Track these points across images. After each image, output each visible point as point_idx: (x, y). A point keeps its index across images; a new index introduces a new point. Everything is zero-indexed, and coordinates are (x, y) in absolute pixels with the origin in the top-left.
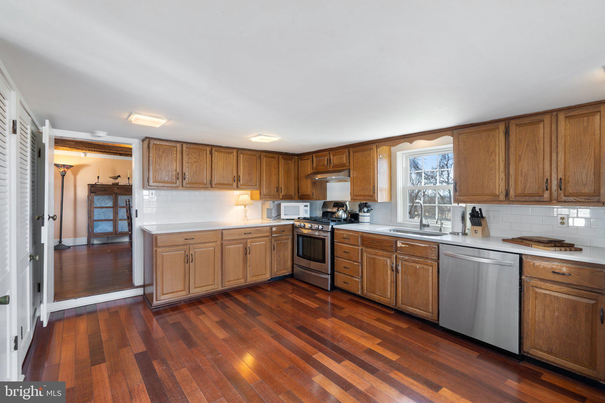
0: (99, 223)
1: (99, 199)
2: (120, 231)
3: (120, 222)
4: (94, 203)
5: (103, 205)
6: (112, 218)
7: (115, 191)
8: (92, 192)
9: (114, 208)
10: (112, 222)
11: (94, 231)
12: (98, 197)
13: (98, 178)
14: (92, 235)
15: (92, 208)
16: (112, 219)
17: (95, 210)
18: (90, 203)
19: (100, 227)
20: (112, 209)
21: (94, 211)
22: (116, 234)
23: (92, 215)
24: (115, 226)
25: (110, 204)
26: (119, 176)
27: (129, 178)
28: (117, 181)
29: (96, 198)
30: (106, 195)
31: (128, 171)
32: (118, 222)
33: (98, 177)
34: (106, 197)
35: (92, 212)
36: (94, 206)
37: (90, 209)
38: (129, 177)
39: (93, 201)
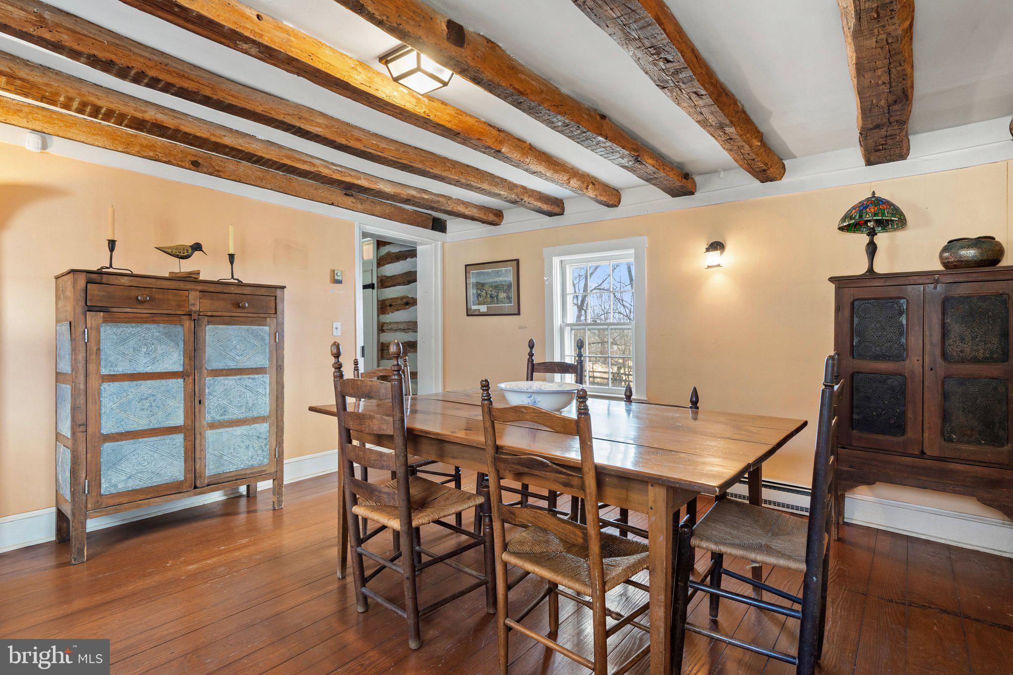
0: (126, 446)
1: (123, 341)
2: (213, 472)
3: (210, 435)
4: (103, 357)
5: (143, 366)
6: (178, 419)
7: (194, 305)
8: (90, 309)
9: (188, 376)
10: (179, 439)
11: (104, 486)
12: (119, 331)
13: (112, 249)
14: (89, 506)
15: (93, 382)
16: (182, 423)
17: (108, 388)
18: (81, 356)
19: (128, 467)
20: (181, 381)
21: (104, 394)
22: (195, 487)
23: (91, 415)
24: (192, 454)
25: (174, 361)
26: (197, 247)
27: (232, 257)
28: (186, 266)
29: (109, 334)
30: (154, 322)
31: (231, 228)
32: (203, 437)
33: (112, 244)
34: (154, 330)
35: (90, 399)
36: (104, 371)
37: (82, 386)
38: (232, 252)
39: (95, 349)
